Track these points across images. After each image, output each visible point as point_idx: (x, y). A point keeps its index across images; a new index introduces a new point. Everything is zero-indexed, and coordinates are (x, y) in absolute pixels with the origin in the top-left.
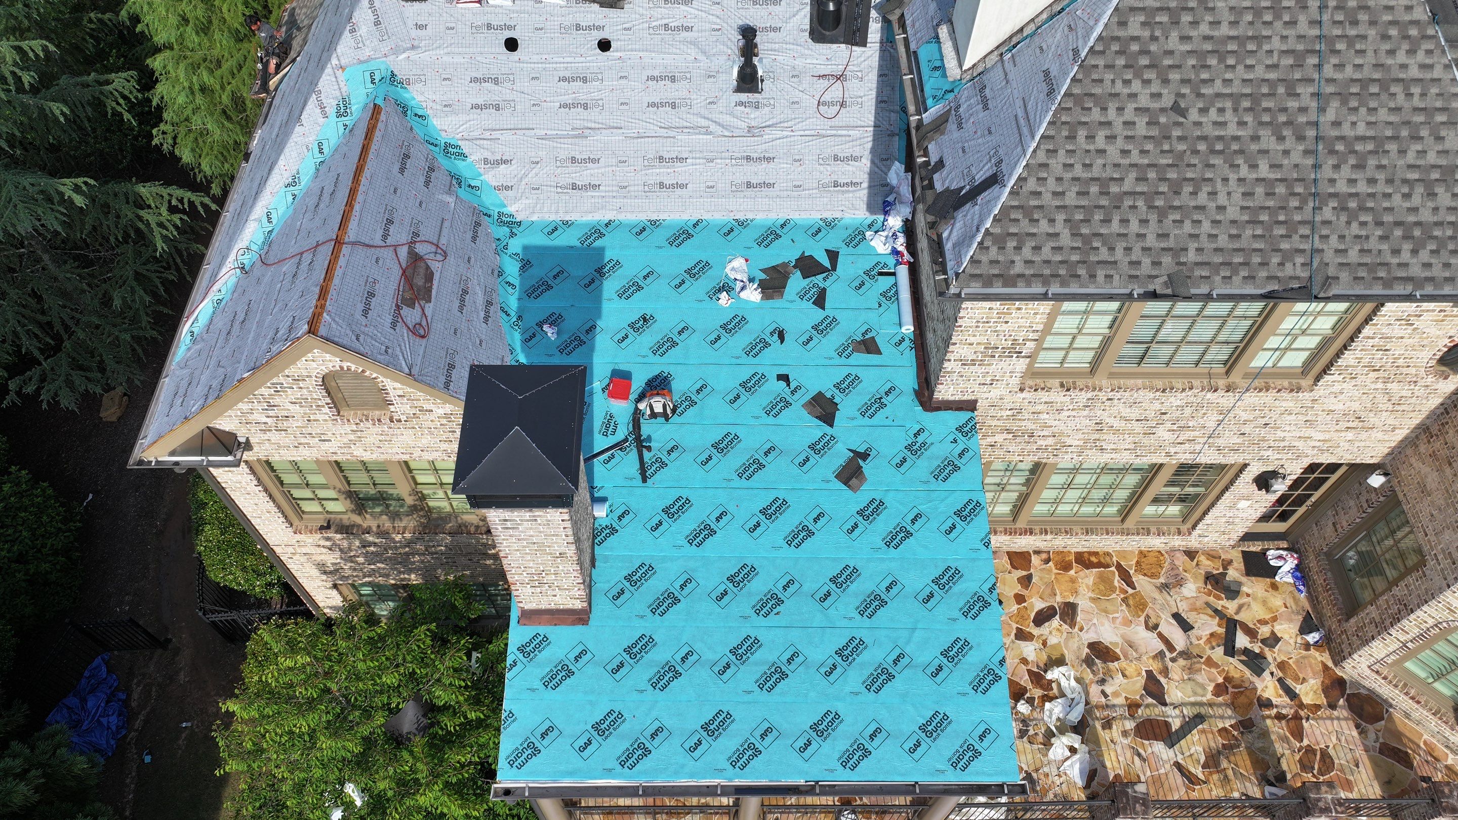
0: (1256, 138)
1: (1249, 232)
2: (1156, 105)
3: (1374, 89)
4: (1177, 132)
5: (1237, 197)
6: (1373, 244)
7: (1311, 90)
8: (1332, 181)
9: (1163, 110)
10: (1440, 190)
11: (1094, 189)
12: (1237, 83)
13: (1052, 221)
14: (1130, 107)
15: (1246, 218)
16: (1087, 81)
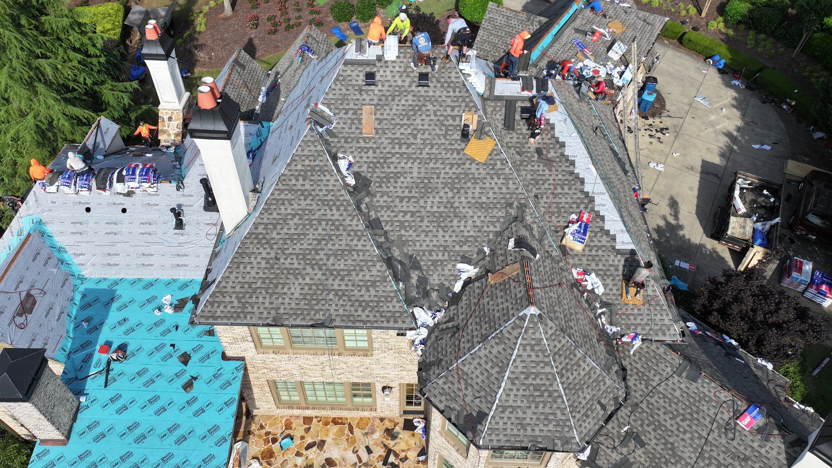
0: (304, 269)
1: (303, 302)
2: (268, 257)
3: (346, 253)
4: (276, 266)
5: (298, 289)
6: (348, 308)
7: (324, 252)
8: (332, 285)
9: (271, 258)
10: (371, 289)
11: (246, 286)
12: (297, 249)
13: (231, 297)
14: (259, 257)
15: (302, 297)
16: (244, 248)
